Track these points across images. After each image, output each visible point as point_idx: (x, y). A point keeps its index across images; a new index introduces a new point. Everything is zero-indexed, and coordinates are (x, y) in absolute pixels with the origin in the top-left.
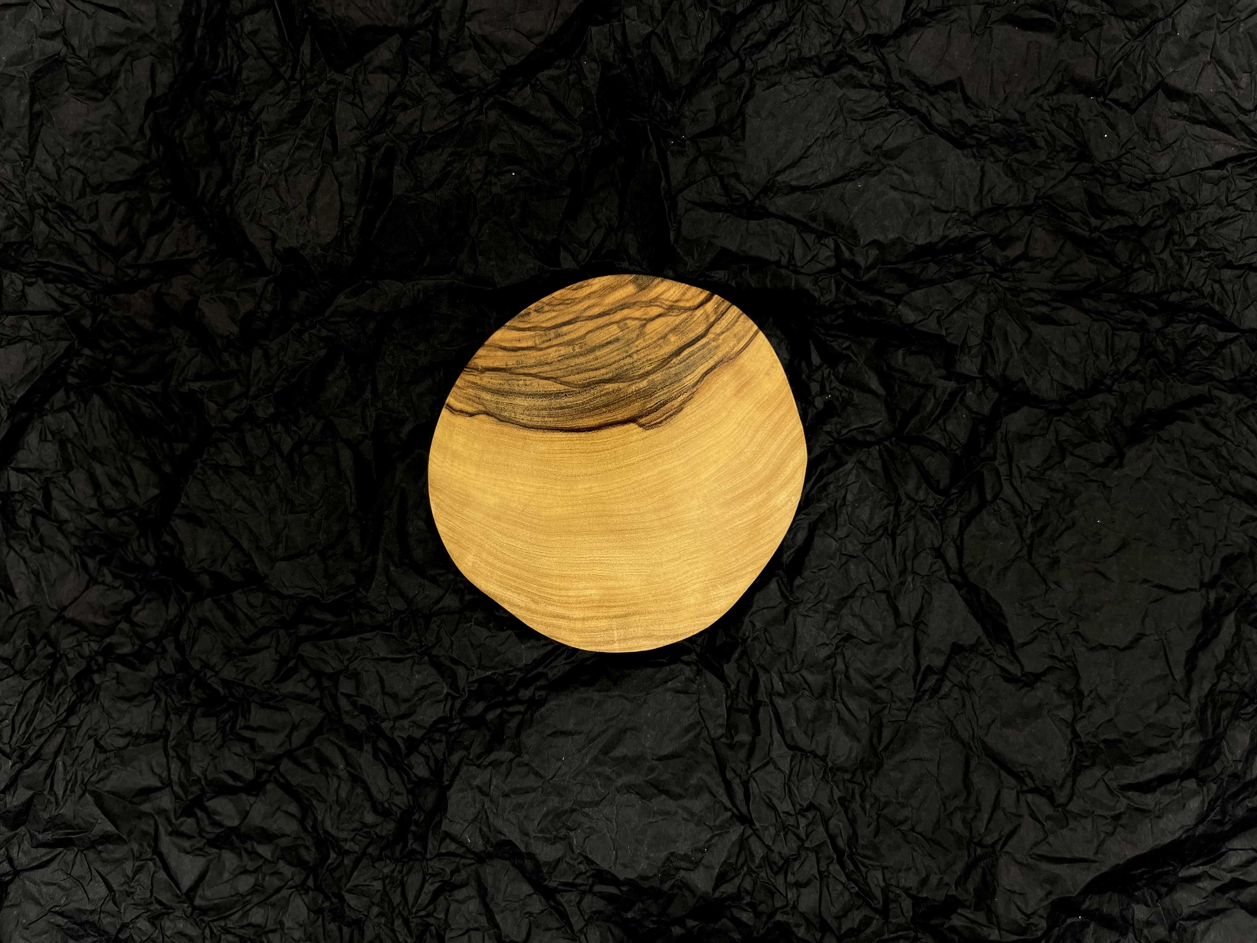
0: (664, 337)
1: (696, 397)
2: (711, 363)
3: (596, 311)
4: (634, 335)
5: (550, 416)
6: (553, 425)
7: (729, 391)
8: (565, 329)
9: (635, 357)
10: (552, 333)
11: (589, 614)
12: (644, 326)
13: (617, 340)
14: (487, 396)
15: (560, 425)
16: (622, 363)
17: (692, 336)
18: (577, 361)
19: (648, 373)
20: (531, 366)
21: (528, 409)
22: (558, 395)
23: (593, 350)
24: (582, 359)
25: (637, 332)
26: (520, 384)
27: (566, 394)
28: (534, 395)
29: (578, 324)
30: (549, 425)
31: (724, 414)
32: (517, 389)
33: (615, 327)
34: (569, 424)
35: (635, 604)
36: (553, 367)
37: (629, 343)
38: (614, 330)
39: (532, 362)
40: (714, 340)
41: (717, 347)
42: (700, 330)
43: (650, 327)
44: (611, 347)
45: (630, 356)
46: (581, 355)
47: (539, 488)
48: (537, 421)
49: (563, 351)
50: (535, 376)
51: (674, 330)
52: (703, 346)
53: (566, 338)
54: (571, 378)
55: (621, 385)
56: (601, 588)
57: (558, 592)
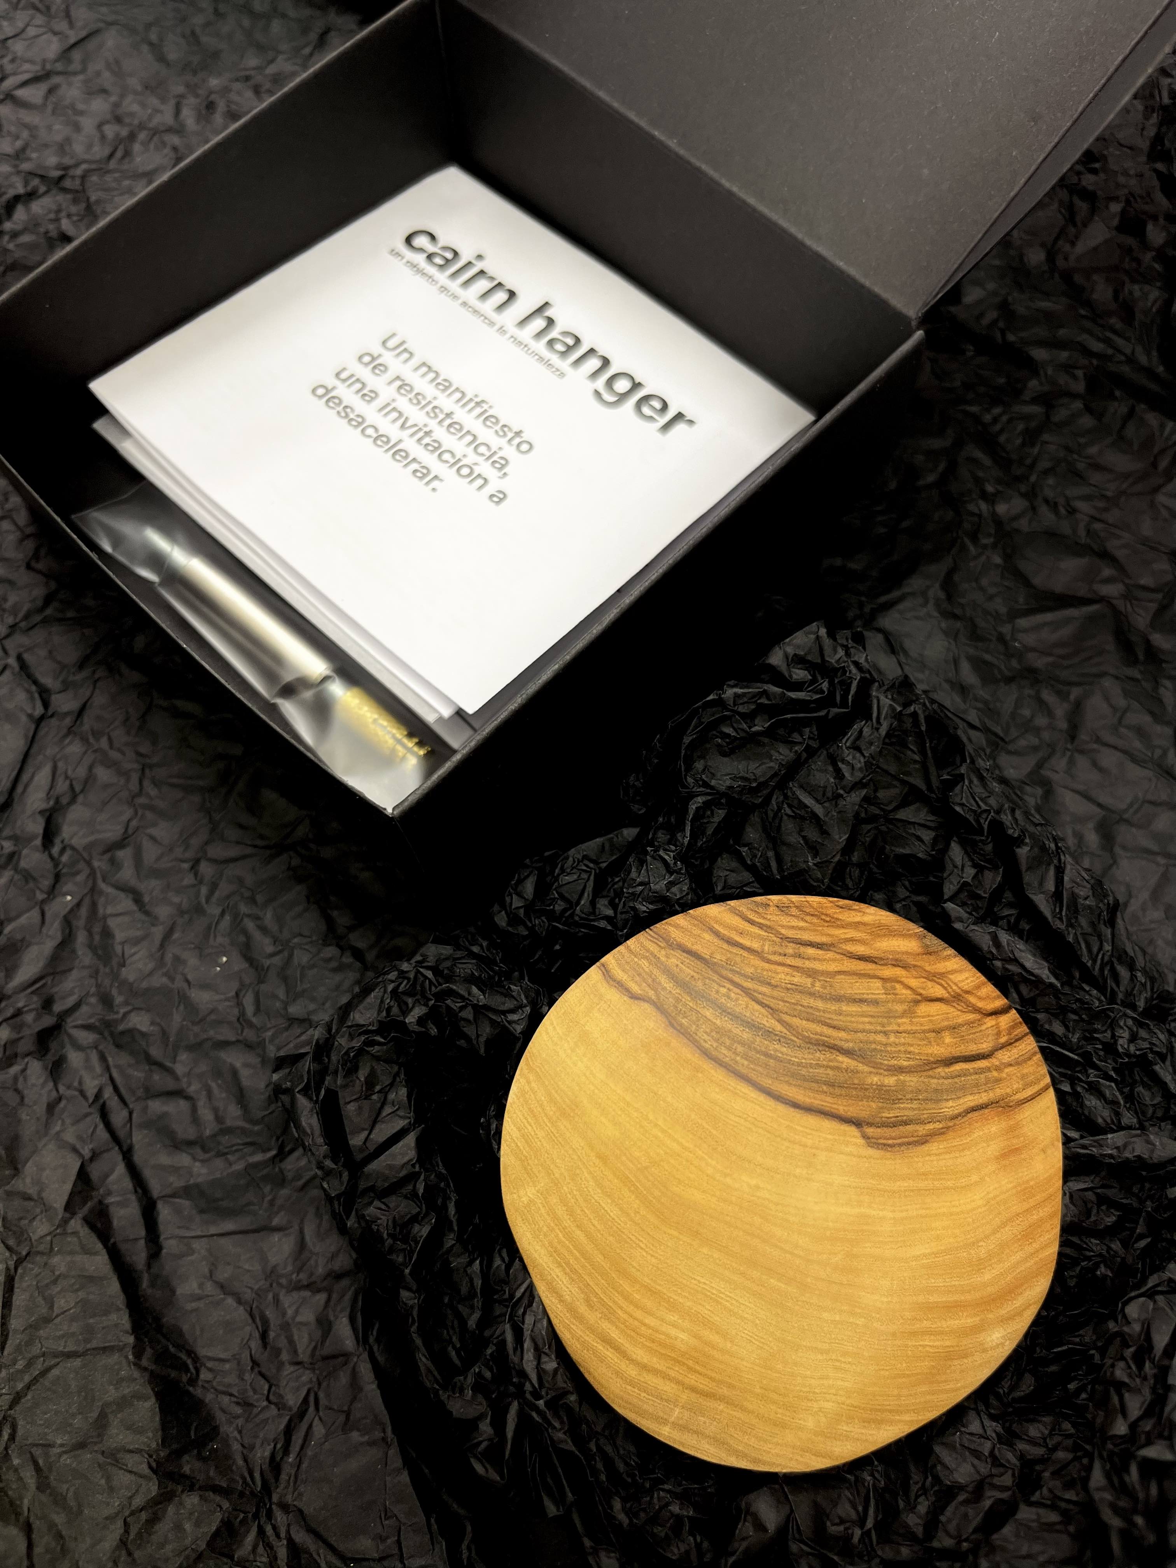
0: (938, 1032)
1: (951, 1134)
2: (984, 1098)
3: (861, 949)
4: (900, 1008)
5: (746, 1057)
6: (744, 1071)
7: (994, 1148)
8: (811, 951)
9: (892, 1038)
10: (790, 949)
11: (656, 1363)
12: (917, 1002)
13: (876, 1002)
14: (668, 985)
15: (753, 1075)
16: (872, 1037)
17: (972, 1049)
18: (812, 1002)
19: (901, 1070)
20: (746, 976)
21: (719, 1030)
22: (769, 1034)
23: (839, 999)
24: (820, 1004)
25: (905, 1007)
26: (721, 991)
27: (780, 1039)
28: (736, 1017)
29: (830, 955)
30: (740, 1068)
31: (975, 1178)
32: (713, 995)
33: (878, 984)
34: (767, 1082)
35: (731, 1386)
36: (775, 993)
37: (890, 1015)
38: (875, 989)
39: (749, 970)
40: (998, 1069)
41: (998, 1081)
42: (985, 1046)
43: (924, 1009)
44: (865, 1008)
45: (886, 1033)
46: (822, 997)
47: (685, 1148)
48: (725, 1054)
49: (798, 979)
50: (746, 991)
51: (953, 1028)
52: (982, 1071)
53: (808, 964)
54: (796, 1021)
55: (861, 1067)
56: (696, 1336)
57: (631, 1309)
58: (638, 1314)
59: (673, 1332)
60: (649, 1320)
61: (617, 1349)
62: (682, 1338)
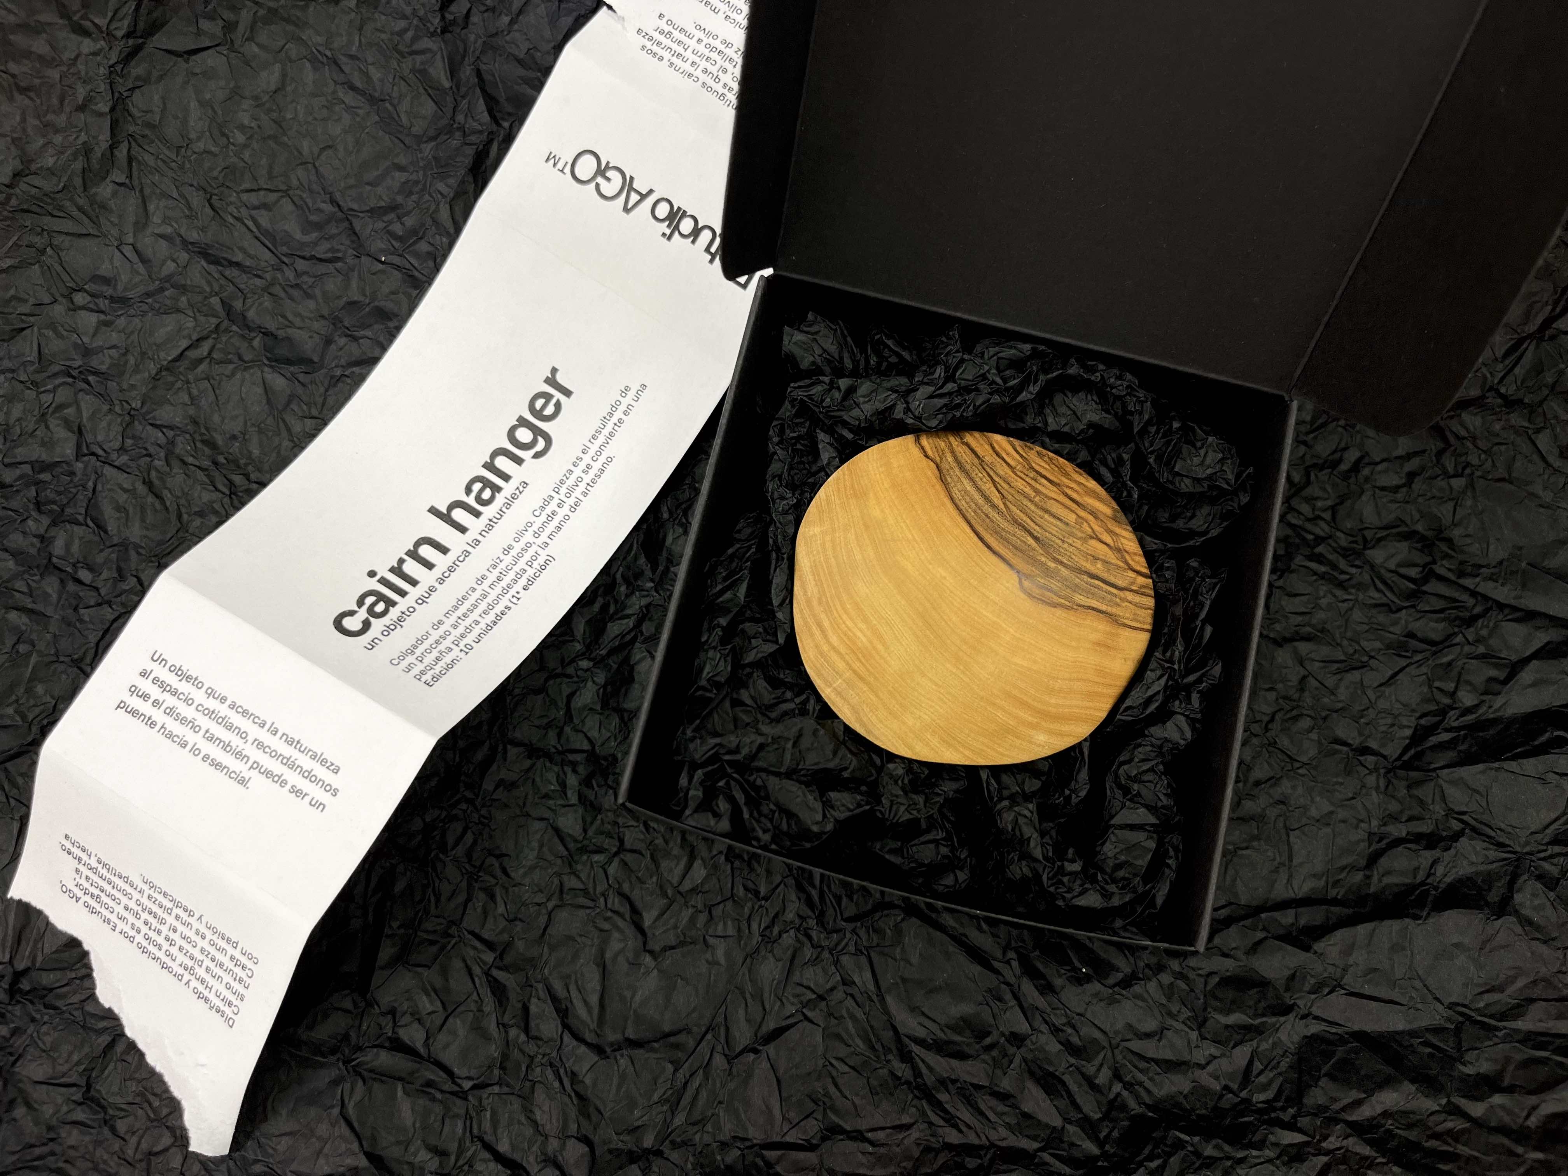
0: (1095, 558)
1: (1072, 612)
2: (1104, 608)
3: (1074, 495)
4: (1080, 535)
5: (975, 512)
6: (969, 518)
7: (1094, 637)
8: (1043, 481)
9: (1066, 546)
10: (1033, 474)
11: (842, 650)
12: (1092, 538)
13: (1067, 524)
14: (950, 459)
15: (973, 522)
16: (1054, 538)
17: (1112, 579)
18: (1029, 504)
19: (1061, 563)
20: (998, 475)
21: (966, 491)
22: (994, 506)
23: (1046, 511)
24: (1033, 507)
25: (1083, 535)
26: (979, 475)
27: (999, 512)
28: (979, 489)
29: (1055, 489)
30: (968, 515)
31: (1073, 644)
32: (973, 475)
33: (1074, 516)
34: (980, 529)
35: (876, 678)
36: (1010, 490)
37: (1071, 534)
38: (1072, 518)
39: (1001, 473)
40: (1121, 599)
41: (1118, 605)
42: (1120, 583)
43: (1093, 542)
44: (1059, 523)
45: (1063, 541)
46: (1036, 505)
47: (915, 540)
48: (963, 504)
49: (1028, 490)
50: (993, 481)
51: (1105, 562)
52: (1110, 593)
53: (1038, 486)
54: (1014, 509)
55: (1038, 548)
56: (871, 642)
57: (841, 612)
58: (845, 617)
59: (859, 634)
60: (849, 623)
61: (823, 631)
62: (863, 640)
